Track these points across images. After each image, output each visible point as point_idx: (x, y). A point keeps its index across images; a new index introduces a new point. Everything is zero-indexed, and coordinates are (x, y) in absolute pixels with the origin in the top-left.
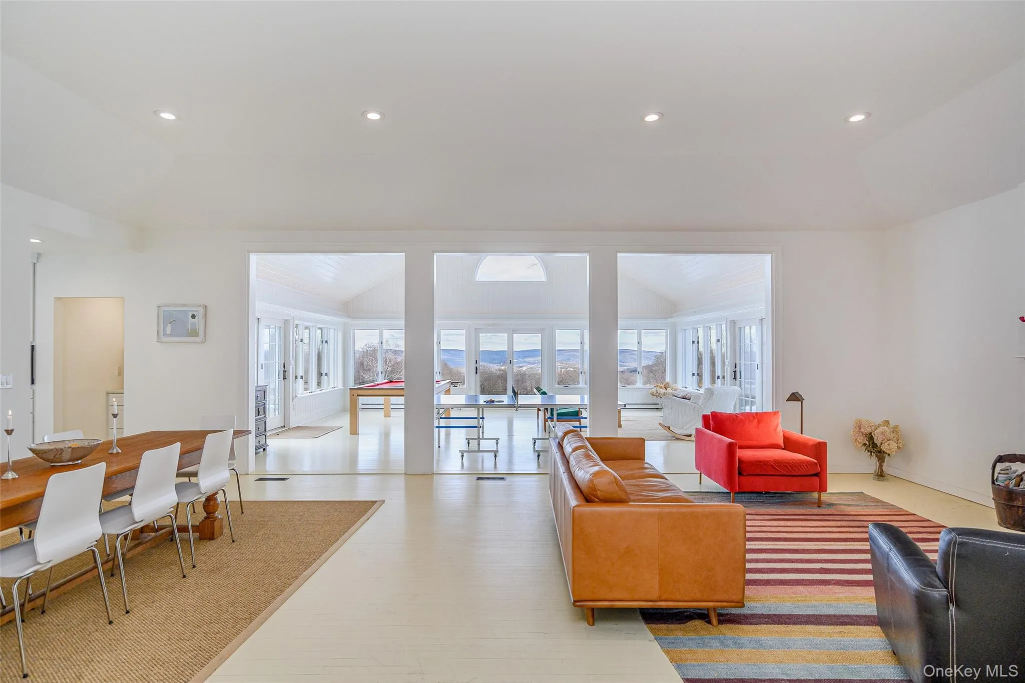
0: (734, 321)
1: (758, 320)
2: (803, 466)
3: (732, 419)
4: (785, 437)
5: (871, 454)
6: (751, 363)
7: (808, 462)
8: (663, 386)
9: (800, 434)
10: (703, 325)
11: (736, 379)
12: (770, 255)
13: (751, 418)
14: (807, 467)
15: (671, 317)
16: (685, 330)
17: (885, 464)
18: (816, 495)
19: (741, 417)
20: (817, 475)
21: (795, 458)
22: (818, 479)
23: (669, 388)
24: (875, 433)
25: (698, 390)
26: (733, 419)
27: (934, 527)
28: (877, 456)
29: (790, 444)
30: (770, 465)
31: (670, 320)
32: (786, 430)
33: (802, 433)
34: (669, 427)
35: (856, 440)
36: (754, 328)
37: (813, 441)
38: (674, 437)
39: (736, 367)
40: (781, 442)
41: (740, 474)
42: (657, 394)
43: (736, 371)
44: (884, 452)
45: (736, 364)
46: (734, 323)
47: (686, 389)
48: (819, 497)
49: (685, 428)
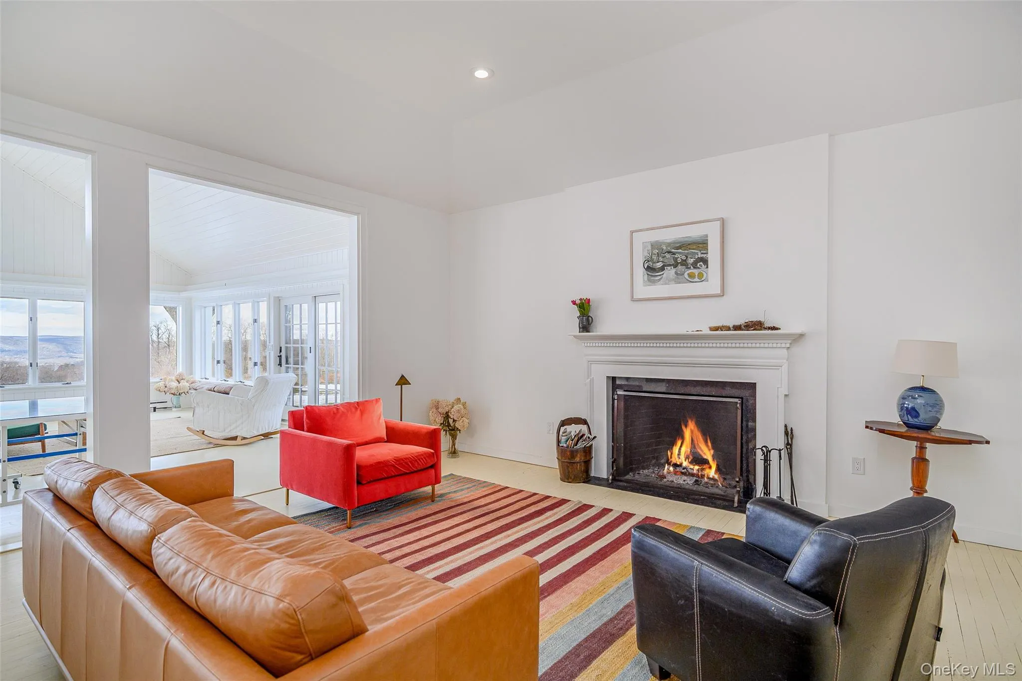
0: (278, 297)
1: (311, 297)
2: (422, 459)
3: (332, 413)
4: (387, 428)
5: (446, 433)
6: (301, 347)
7: (425, 453)
8: (174, 378)
9: (400, 421)
10: (233, 302)
11: (281, 365)
12: (356, 217)
13: (353, 410)
14: (426, 459)
15: (185, 291)
16: (205, 307)
17: (457, 441)
18: (428, 489)
19: (342, 409)
20: (432, 467)
21: (413, 452)
22: (434, 471)
23: (182, 381)
24: (452, 411)
25: (225, 380)
26: (334, 412)
27: (513, 494)
28: (450, 435)
29: (394, 435)
30: (391, 465)
31: (184, 295)
32: (388, 419)
33: (401, 420)
34: (204, 431)
35: (435, 420)
36: (305, 307)
37: (427, 429)
38: (210, 443)
39: (281, 351)
40: (383, 434)
41: (359, 483)
42: (166, 389)
43: (281, 356)
44: (457, 428)
45: (281, 348)
46: (278, 300)
47: (207, 380)
48: (433, 490)
49: (227, 431)
